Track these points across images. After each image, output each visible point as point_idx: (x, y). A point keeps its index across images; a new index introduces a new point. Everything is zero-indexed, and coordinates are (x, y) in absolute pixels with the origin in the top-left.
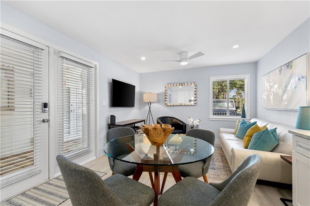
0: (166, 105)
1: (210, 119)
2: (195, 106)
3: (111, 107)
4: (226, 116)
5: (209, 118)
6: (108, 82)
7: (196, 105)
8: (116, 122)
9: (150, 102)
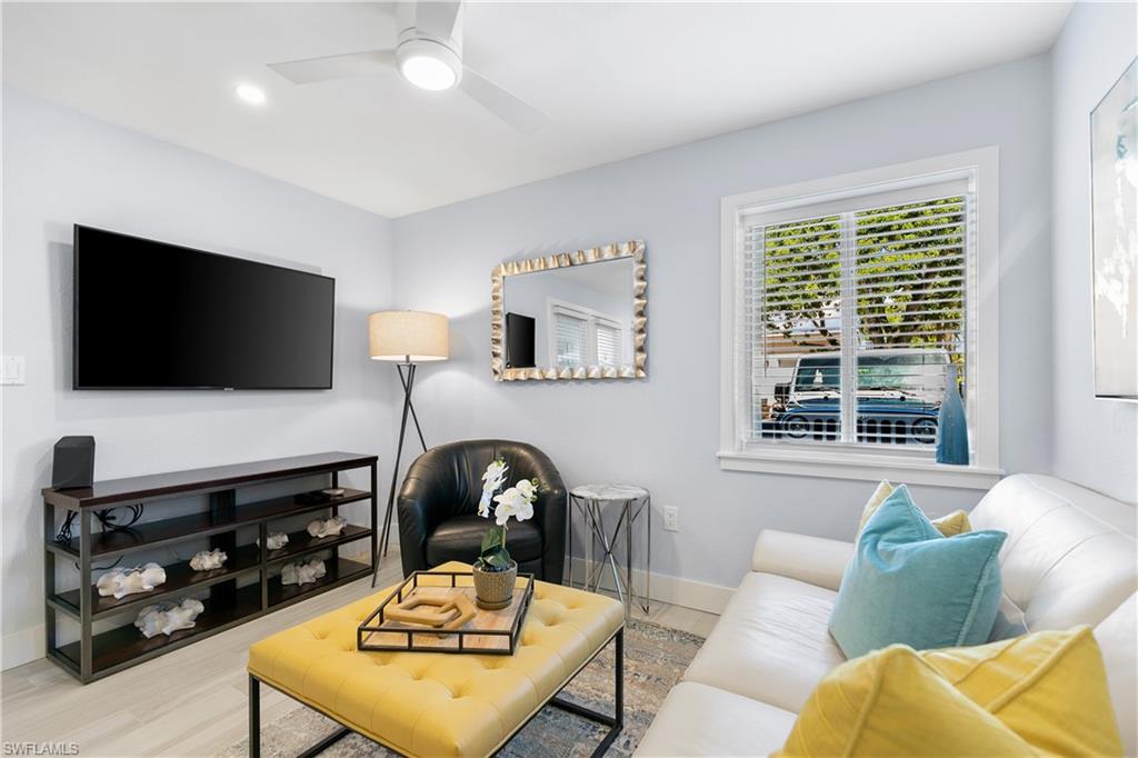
0: (496, 378)
1: (725, 465)
2: (638, 378)
3: (75, 389)
4: (832, 443)
5: (722, 453)
6: (51, 245)
7: (642, 374)
8: (97, 478)
9: (408, 360)
